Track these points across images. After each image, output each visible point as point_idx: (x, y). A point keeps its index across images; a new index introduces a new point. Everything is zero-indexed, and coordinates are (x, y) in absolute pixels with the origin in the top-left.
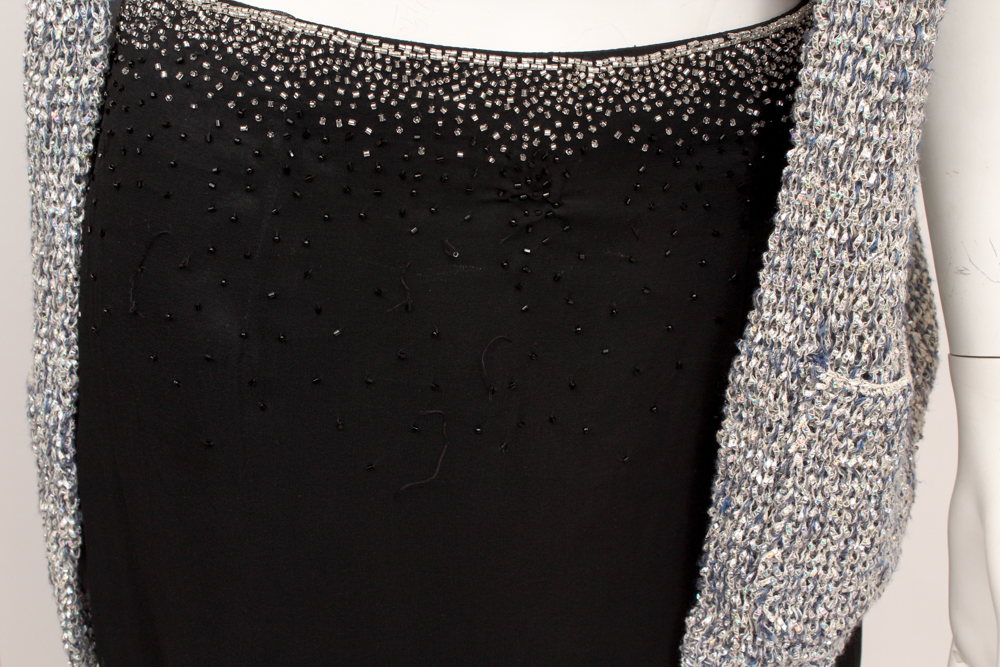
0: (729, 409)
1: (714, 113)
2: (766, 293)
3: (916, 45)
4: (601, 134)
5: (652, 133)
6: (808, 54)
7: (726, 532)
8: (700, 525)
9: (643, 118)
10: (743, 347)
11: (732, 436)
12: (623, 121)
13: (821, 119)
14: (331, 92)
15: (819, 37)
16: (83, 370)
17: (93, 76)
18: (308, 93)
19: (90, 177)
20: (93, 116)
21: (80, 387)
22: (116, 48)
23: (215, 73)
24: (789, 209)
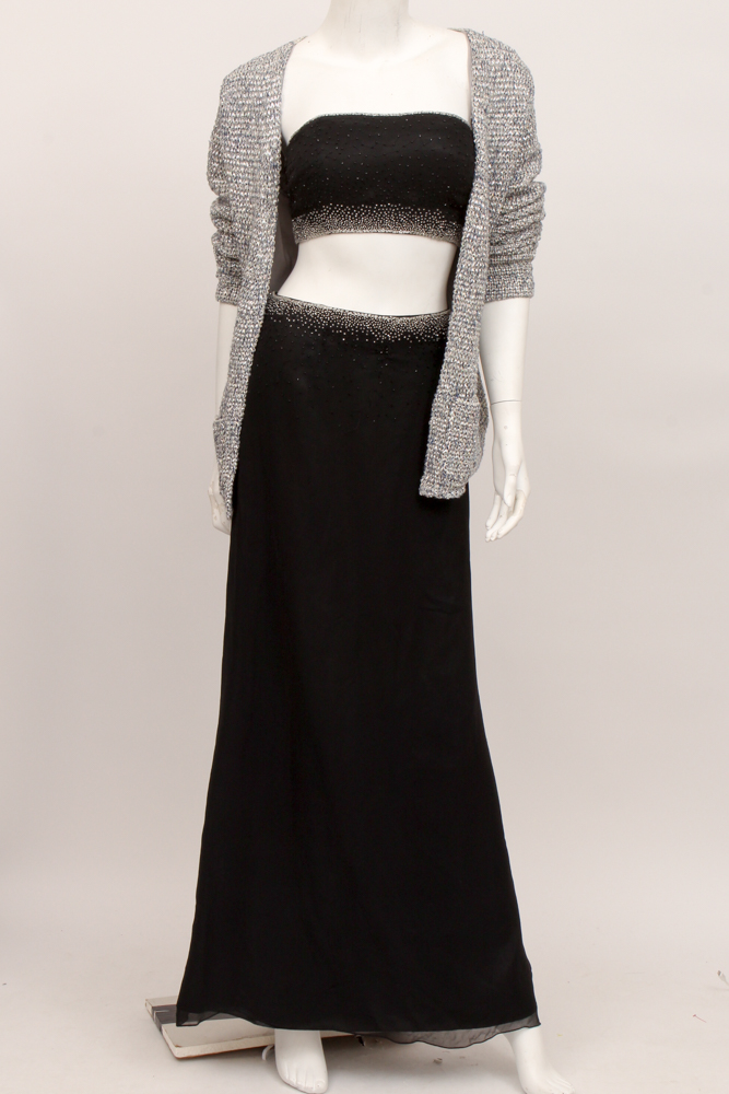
0: (433, 414)
1: (428, 334)
2: (442, 380)
3: (477, 315)
4: (402, 337)
5: (413, 338)
6: (451, 318)
7: (432, 449)
8: (424, 449)
9: (411, 334)
10: (436, 396)
11: (433, 421)
12: (406, 334)
13: (455, 334)
14: (336, 324)
15: (454, 314)
16: (246, 411)
17: (259, 325)
18: (330, 324)
19: (255, 353)
20: (258, 336)
21: (244, 417)
22: (267, 317)
23: (304, 320)
24: (448, 356)
